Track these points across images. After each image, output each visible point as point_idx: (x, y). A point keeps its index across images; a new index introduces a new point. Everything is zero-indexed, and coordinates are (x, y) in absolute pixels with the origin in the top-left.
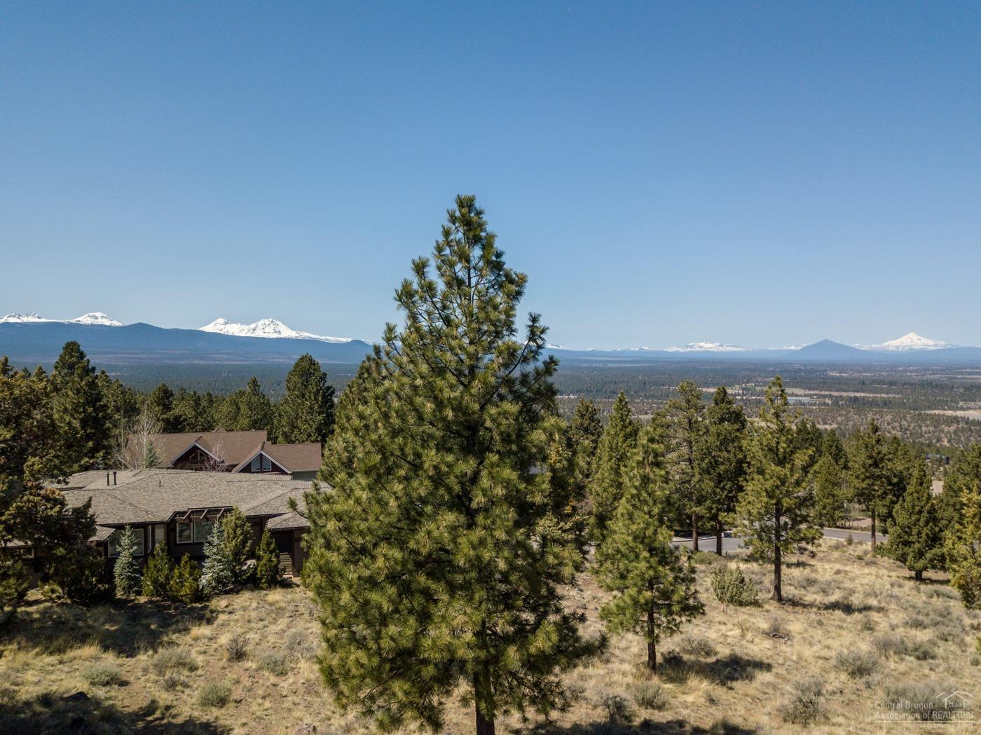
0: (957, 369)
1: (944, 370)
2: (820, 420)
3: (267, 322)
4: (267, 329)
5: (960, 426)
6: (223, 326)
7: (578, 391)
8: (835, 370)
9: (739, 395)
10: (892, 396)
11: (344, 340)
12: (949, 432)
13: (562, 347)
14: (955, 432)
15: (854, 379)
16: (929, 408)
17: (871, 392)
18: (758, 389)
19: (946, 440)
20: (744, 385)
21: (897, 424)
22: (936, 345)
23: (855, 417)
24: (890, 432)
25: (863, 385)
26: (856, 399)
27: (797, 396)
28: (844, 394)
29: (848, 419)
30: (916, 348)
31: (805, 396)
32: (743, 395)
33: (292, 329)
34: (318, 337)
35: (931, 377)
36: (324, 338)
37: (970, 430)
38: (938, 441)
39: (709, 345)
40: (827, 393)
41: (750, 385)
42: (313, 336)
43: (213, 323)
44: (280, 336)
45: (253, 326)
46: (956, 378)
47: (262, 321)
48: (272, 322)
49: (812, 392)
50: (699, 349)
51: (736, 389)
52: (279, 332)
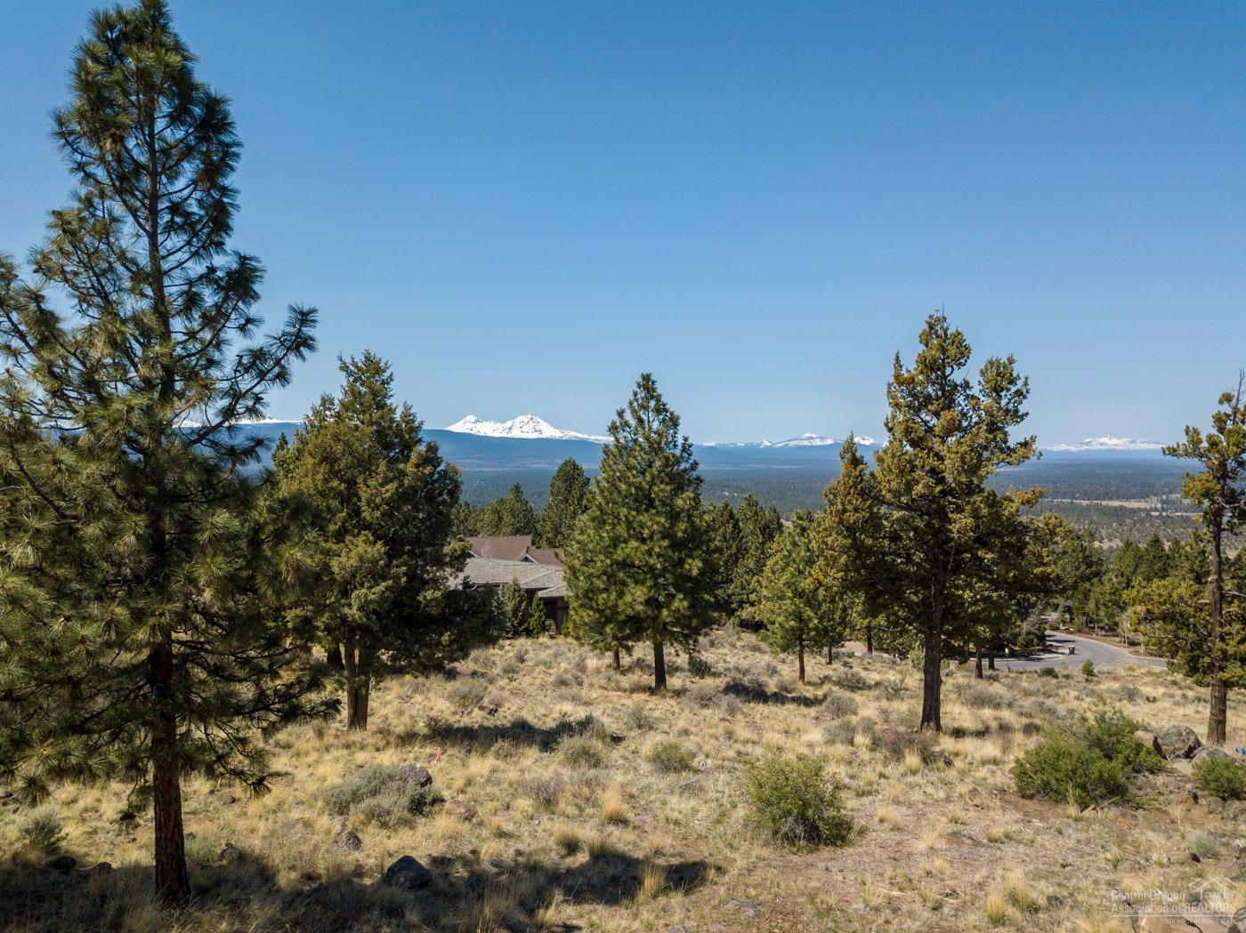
3: (525, 419)
4: (525, 428)
6: (474, 425)
9: (1156, 509)
18: (1187, 502)
20: (1164, 497)
32: (1163, 510)
33: (555, 428)
34: (586, 436)
36: (594, 437)
39: (1115, 441)
41: (1173, 496)
42: (581, 436)
43: (462, 421)
44: (541, 436)
45: (509, 424)
48: (532, 418)
50: (1100, 447)
51: (1153, 502)
52: (540, 431)
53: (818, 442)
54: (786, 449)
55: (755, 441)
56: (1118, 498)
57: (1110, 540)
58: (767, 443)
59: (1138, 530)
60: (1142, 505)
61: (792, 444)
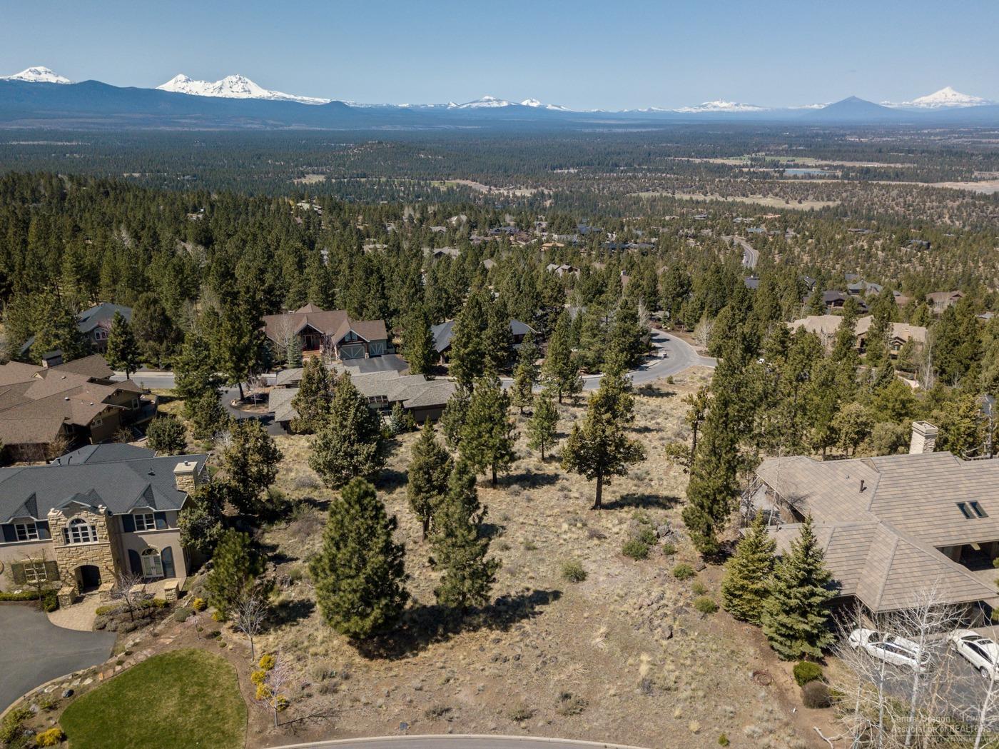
0: (985, 130)
1: (971, 132)
2: (824, 196)
3: (234, 80)
4: (235, 88)
5: (965, 201)
6: (185, 84)
7: (578, 165)
8: (855, 134)
9: (746, 166)
10: (907, 165)
11: (322, 101)
12: (952, 208)
13: (564, 108)
14: (959, 208)
15: (872, 146)
16: (942, 180)
17: (886, 161)
18: (768, 159)
19: (947, 216)
20: (754, 155)
21: (901, 200)
22: (971, 102)
23: (861, 192)
24: (893, 209)
25: (879, 152)
26: (868, 170)
27: (808, 167)
28: (857, 164)
29: (853, 195)
30: (949, 104)
31: (816, 167)
32: (752, 166)
33: (264, 87)
34: (292, 96)
35: (955, 141)
36: (300, 98)
37: (974, 205)
38: (939, 217)
39: (725, 104)
40: (840, 163)
41: (761, 154)
42: (288, 96)
43: (173, 80)
44: (250, 96)
45: (218, 83)
46: (980, 143)
47: (229, 78)
48: (240, 79)
49: (824, 163)
50: (712, 109)
51: (745, 160)
52: (249, 92)
53: (495, 105)
54: (469, 110)
55: (444, 102)
56: (722, 157)
57: (712, 194)
58: (453, 105)
59: (732, 186)
60: (737, 162)
61: (474, 105)
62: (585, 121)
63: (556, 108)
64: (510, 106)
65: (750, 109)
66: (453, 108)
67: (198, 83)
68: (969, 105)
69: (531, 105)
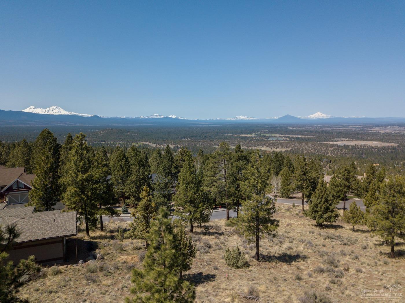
0: (334, 126)
1: (330, 126)
2: (285, 146)
3: (54, 108)
4: (54, 111)
5: (335, 148)
6: (33, 110)
7: (191, 137)
8: (291, 126)
9: (254, 137)
10: (311, 136)
11: (90, 115)
12: (331, 150)
13: (185, 118)
14: (333, 150)
15: (298, 130)
16: (324, 141)
17: (304, 135)
18: (262, 134)
19: (330, 153)
20: (256, 133)
21: (313, 148)
22: (327, 117)
23: (298, 145)
24: (310, 151)
25: (301, 132)
26: (298, 138)
27: (277, 137)
28: (294, 136)
29: (295, 146)
30: (320, 118)
31: (280, 137)
32: (256, 137)
33: (66, 111)
34: (78, 114)
35: (325, 129)
36: (81, 114)
37: (338, 149)
38: (327, 154)
39: (243, 117)
40: (288, 136)
41: (259, 133)
42: (76, 114)
43: (29, 108)
44: (61, 114)
45: (48, 109)
46: (334, 129)
47: (51, 108)
48: (57, 107)
49: (282, 136)
50: (239, 119)
51: (253, 135)
52: (60, 112)
53: (159, 117)
54: (149, 119)
55: (138, 116)
56: (245, 133)
57: (243, 146)
58: (142, 117)
59: (250, 143)
60: (250, 136)
61: (151, 117)
62: (193, 123)
63: (182, 118)
64: (164, 118)
65: (253, 119)
66: (142, 118)
67: (39, 109)
68: (327, 118)
69: (173, 117)
